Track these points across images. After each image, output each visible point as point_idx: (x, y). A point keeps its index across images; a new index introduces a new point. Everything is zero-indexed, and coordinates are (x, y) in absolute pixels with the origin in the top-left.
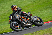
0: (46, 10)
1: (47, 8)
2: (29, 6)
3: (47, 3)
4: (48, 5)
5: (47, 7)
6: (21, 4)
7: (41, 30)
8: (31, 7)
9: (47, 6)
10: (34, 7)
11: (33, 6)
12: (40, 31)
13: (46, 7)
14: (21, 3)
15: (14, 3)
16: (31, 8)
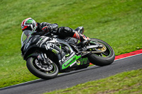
0: (103, 28)
1: (106, 22)
2: (57, 17)
3: (105, 9)
4: (107, 13)
5: (106, 19)
6: (34, 12)
7: (90, 82)
8: (62, 19)
9: (104, 16)
10: (70, 19)
11: (68, 18)
12: (86, 83)
13: (103, 20)
14: (33, 10)
15: (15, 10)
16: (61, 22)
